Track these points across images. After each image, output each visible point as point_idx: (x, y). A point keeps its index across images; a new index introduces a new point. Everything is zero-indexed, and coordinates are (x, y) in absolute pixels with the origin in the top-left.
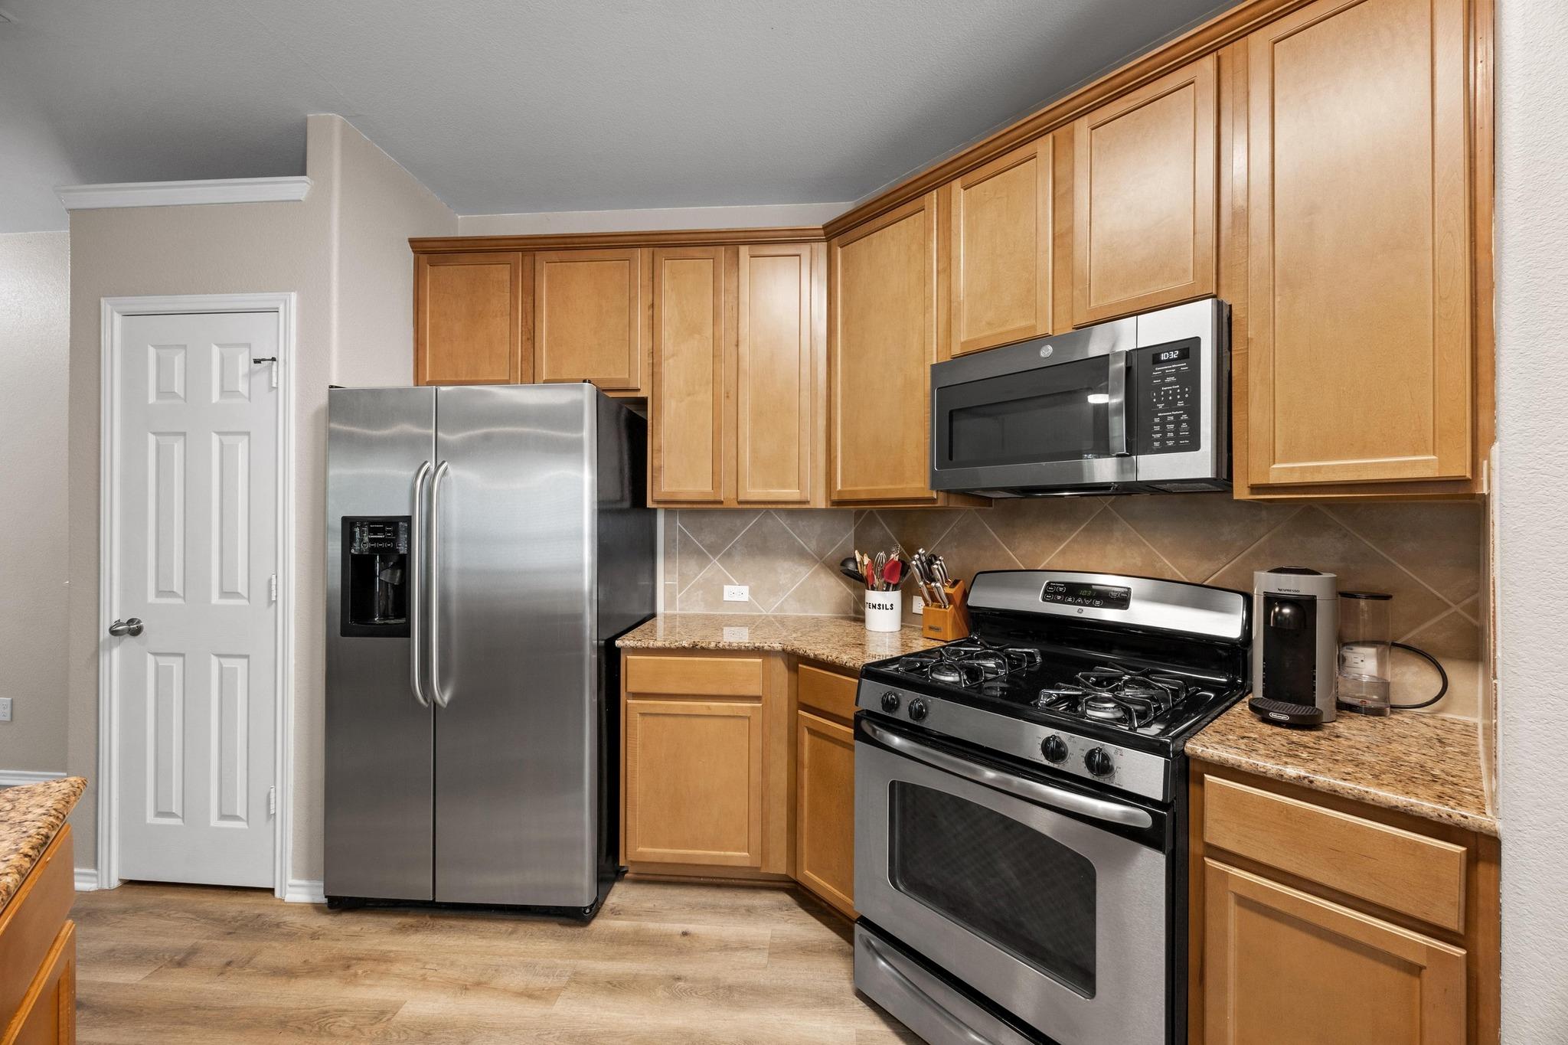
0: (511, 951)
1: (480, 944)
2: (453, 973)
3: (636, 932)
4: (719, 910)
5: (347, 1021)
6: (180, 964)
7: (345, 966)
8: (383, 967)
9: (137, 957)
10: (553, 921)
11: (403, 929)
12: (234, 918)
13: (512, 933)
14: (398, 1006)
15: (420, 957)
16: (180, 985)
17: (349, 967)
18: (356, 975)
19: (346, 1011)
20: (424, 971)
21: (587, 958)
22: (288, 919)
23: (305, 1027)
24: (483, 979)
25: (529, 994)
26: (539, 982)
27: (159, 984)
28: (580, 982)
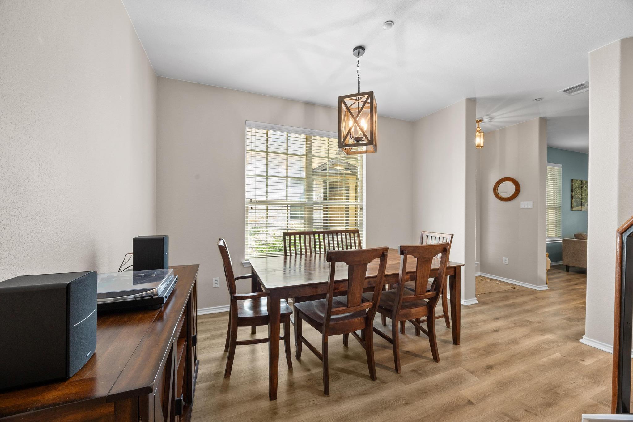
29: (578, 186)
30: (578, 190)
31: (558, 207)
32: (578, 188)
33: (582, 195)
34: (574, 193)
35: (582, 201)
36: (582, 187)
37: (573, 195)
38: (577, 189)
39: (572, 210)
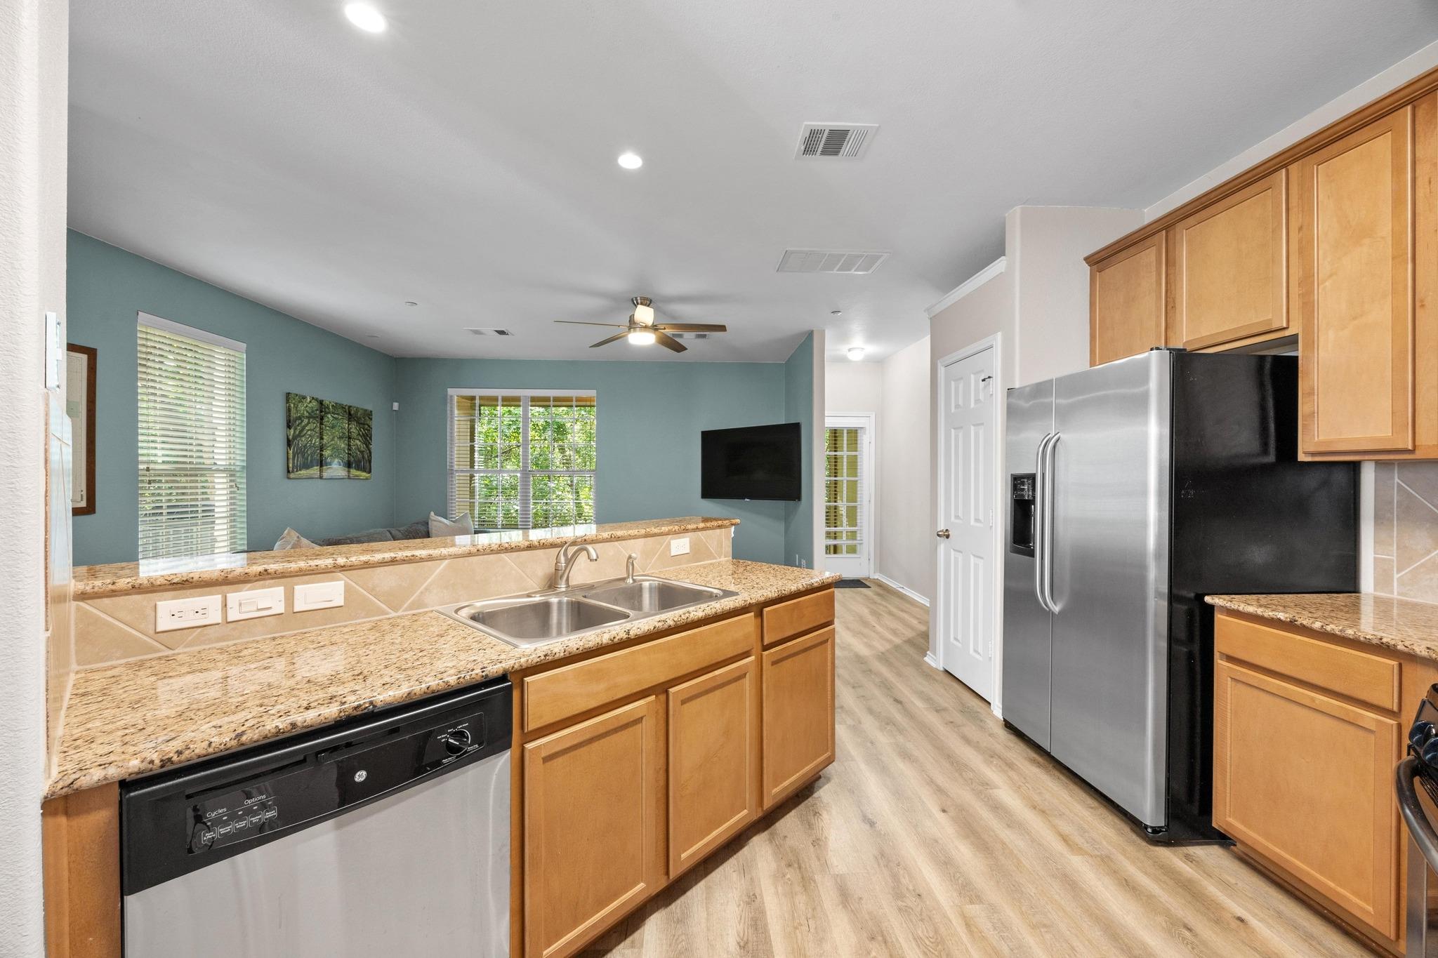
0: (1080, 814)
1: (1066, 797)
2: (1036, 798)
3: (1190, 881)
4: (1314, 943)
5: (971, 775)
6: (937, 711)
7: (991, 755)
8: (1006, 768)
9: (927, 699)
10: (1129, 824)
11: (1033, 761)
12: (969, 707)
13: (1092, 808)
14: (996, 787)
15: (1028, 778)
16: (932, 718)
17: (992, 757)
18: (992, 762)
19: (974, 771)
20: (1022, 784)
21: (1128, 858)
22: (988, 721)
23: (955, 764)
24: (1047, 812)
25: (1065, 839)
26: (1079, 840)
27: (926, 713)
28: (1105, 863)
29: (306, 414)
30: (309, 423)
31: (238, 469)
32: (309, 418)
33: (322, 438)
34: (292, 431)
35: (321, 455)
36: (322, 419)
37: (291, 437)
38: (306, 421)
39: (289, 478)
